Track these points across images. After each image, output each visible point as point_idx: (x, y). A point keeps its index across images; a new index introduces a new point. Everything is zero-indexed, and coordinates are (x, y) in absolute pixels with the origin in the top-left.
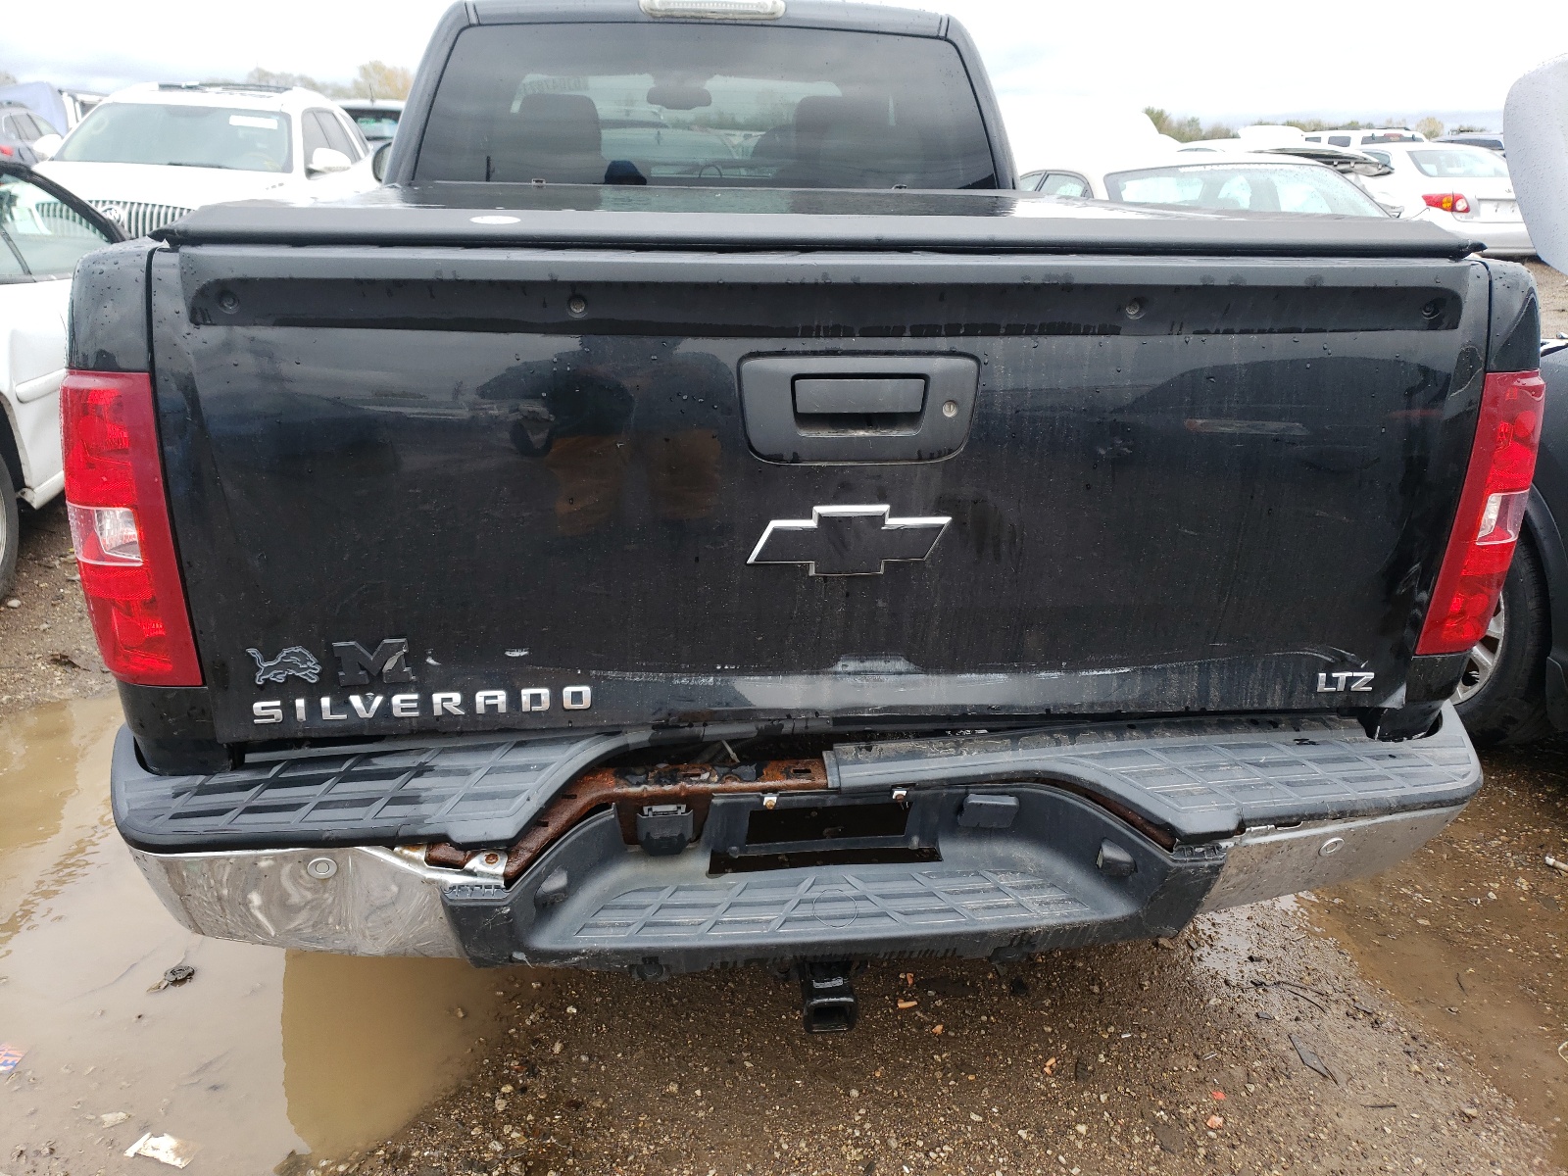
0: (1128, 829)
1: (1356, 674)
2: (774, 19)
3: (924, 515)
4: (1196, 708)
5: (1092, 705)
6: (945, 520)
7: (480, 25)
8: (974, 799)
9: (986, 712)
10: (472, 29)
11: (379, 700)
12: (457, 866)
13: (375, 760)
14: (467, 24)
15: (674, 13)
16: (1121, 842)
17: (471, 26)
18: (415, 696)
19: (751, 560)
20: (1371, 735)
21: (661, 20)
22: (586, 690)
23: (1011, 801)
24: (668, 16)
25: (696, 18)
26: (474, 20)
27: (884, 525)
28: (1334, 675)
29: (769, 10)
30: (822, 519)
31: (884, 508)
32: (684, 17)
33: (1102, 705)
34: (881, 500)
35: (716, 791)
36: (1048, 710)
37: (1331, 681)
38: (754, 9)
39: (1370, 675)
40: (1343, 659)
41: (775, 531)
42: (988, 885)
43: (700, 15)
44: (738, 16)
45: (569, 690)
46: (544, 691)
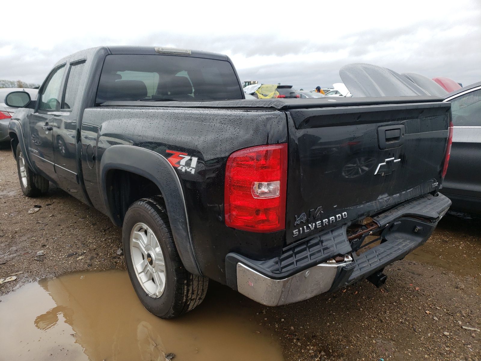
0: (422, 221)
2: (189, 55)
3: (398, 159)
6: (400, 160)
7: (112, 54)
8: (395, 224)
10: (110, 55)
11: (314, 224)
12: (342, 261)
13: (311, 242)
14: (108, 54)
15: (165, 53)
16: (420, 225)
17: (109, 54)
18: (320, 222)
19: (376, 173)
20: (434, 196)
21: (162, 54)
22: (346, 213)
23: (400, 222)
24: (163, 53)
25: (170, 54)
26: (110, 53)
27: (394, 162)
29: (188, 52)
30: (387, 162)
31: (394, 158)
32: (168, 54)
34: (394, 156)
35: (363, 233)
37: (434, 185)
38: (184, 52)
39: (437, 183)
40: (435, 180)
41: (381, 166)
42: (398, 243)
43: (171, 53)
44: (181, 54)
45: (343, 214)
46: (340, 215)
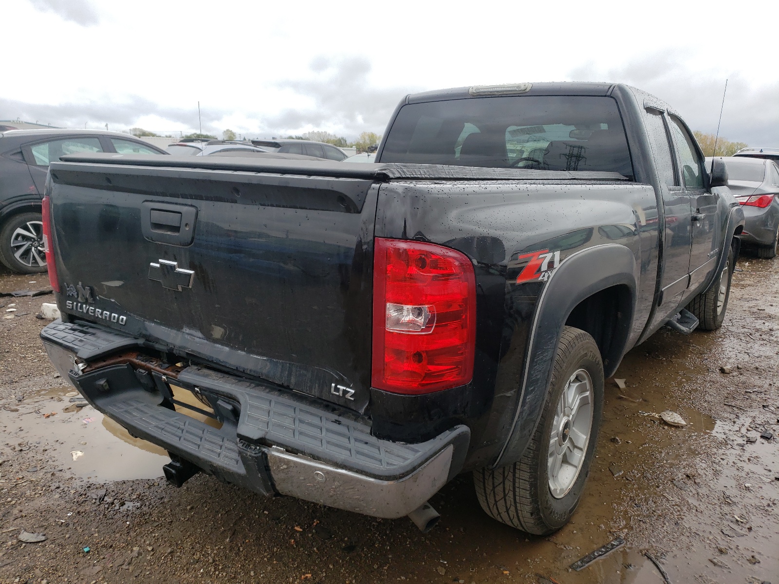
1: (348, 389)
2: (524, 93)
3: (187, 269)
4: (286, 384)
5: (251, 371)
6: (192, 272)
8: (220, 402)
9: (218, 362)
11: (87, 307)
14: (404, 104)
17: (406, 105)
18: (93, 309)
21: (476, 97)
22: (125, 318)
23: (230, 408)
24: (479, 95)
26: (407, 103)
27: (175, 270)
28: (338, 386)
29: (522, 89)
30: (162, 265)
31: (175, 263)
32: (485, 95)
33: (254, 372)
34: (175, 260)
35: (154, 370)
36: (237, 368)
37: (337, 390)
38: (515, 89)
39: (353, 392)
40: (343, 379)
41: (151, 267)
43: (492, 93)
44: (507, 93)
45: (121, 317)
46: (116, 316)
